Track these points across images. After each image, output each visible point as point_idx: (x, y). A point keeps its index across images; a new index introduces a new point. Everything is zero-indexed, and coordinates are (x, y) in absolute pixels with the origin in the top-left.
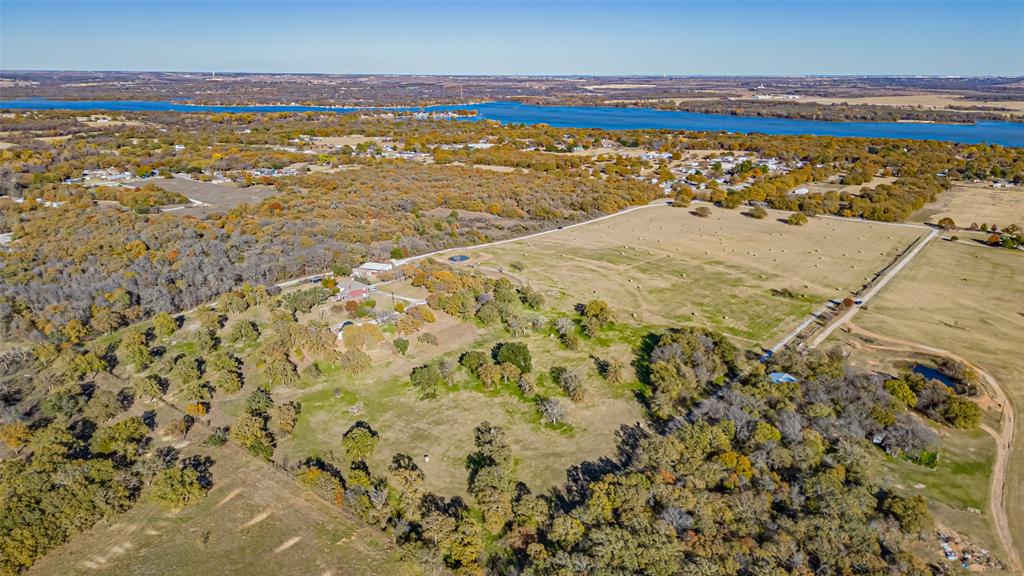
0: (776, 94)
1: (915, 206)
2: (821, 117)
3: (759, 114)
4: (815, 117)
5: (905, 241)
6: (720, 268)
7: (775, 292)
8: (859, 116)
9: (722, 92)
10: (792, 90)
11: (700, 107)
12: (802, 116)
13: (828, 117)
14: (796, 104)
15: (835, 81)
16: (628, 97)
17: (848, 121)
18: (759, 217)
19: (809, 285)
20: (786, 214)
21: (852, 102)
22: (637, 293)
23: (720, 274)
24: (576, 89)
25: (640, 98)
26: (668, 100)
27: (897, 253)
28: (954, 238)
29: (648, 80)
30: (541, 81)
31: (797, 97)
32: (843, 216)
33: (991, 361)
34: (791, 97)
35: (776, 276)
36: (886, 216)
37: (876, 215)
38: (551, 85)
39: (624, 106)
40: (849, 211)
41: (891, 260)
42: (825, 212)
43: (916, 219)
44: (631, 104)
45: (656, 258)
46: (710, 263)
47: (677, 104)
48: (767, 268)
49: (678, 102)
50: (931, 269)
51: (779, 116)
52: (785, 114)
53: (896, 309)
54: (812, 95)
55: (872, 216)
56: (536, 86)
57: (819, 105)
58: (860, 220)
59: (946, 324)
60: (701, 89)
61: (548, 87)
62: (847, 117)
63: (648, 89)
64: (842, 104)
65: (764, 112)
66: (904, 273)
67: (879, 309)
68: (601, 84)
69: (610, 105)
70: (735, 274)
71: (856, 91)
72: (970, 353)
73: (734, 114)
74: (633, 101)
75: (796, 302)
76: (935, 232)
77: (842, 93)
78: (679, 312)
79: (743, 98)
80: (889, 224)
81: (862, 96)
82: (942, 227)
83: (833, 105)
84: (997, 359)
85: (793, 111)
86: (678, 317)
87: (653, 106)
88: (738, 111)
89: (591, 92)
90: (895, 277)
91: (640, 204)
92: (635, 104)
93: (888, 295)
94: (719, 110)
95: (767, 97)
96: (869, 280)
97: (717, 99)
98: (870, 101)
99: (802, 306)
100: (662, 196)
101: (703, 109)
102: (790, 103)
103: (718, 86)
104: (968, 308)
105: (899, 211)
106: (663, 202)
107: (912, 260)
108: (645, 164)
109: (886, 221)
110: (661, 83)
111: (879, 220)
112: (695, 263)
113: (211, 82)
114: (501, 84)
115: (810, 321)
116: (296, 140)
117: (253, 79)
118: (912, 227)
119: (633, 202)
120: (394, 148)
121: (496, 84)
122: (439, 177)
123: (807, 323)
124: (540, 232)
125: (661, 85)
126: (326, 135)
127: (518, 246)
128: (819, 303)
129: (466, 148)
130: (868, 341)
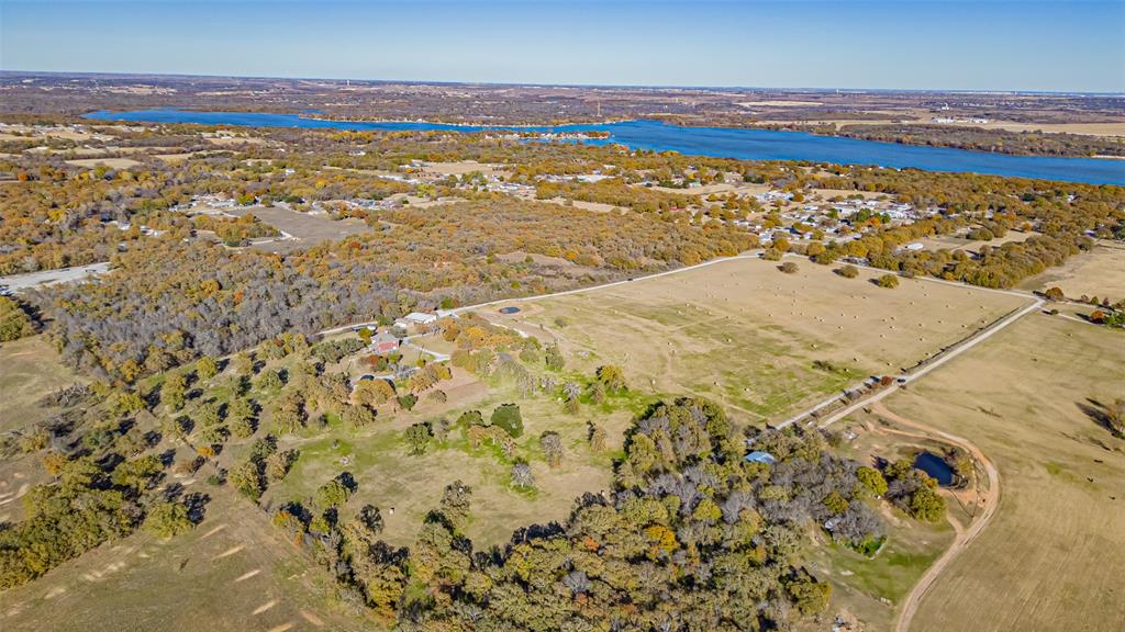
0: (961, 117)
1: (1031, 271)
2: (1001, 149)
3: (929, 143)
4: (993, 148)
5: (996, 313)
6: (775, 334)
7: (819, 364)
8: (1046, 149)
9: (896, 114)
10: (981, 112)
11: (863, 132)
12: (979, 147)
13: (1009, 148)
14: (979, 130)
15: (1041, 101)
16: (785, 117)
17: (1032, 155)
18: (849, 276)
19: (859, 357)
20: (879, 273)
21: (1048, 129)
22: (669, 358)
23: (770, 340)
24: (730, 105)
25: (799, 119)
26: (829, 123)
27: (983, 325)
28: (1054, 312)
29: (815, 96)
30: (693, 96)
31: (985, 121)
32: (944, 279)
33: (1008, 454)
34: (977, 121)
35: (831, 345)
36: (991, 282)
37: (979, 280)
38: (703, 100)
39: (777, 128)
40: (951, 274)
41: (970, 332)
42: (926, 273)
43: (1025, 288)
44: (785, 126)
45: (712, 319)
46: (766, 328)
47: (838, 129)
48: (825, 337)
49: (840, 124)
50: (1009, 346)
51: (952, 146)
52: (960, 144)
53: (940, 390)
54: (1004, 119)
55: (975, 280)
56: (686, 102)
57: (1006, 133)
58: (962, 284)
59: (983, 411)
60: (874, 109)
61: (699, 102)
62: (1032, 150)
63: (813, 108)
64: (1035, 132)
65: (935, 140)
66: (975, 350)
67: (920, 389)
68: (761, 100)
69: (761, 126)
70: (786, 340)
72: (989, 443)
73: (899, 141)
74: (788, 123)
75: (835, 377)
76: (1041, 301)
77: (1042, 117)
78: (703, 380)
79: (920, 122)
80: (991, 290)
81: (1065, 122)
82: (1049, 298)
83: (1024, 132)
84: (1016, 452)
85: (970, 140)
86: (698, 386)
87: (810, 128)
88: (905, 139)
89: (746, 109)
90: (961, 354)
91: (729, 256)
92: (790, 127)
93: (941, 375)
94: (883, 136)
95: (948, 122)
96: (930, 355)
97: (889, 122)
99: (838, 381)
100: (756, 247)
101: (865, 135)
102: (972, 130)
103: (896, 105)
104: (1020, 393)
105: (1006, 277)
106: (755, 253)
107: (993, 335)
108: (753, 204)
109: (990, 287)
110: (831, 100)
111: (983, 285)
112: (752, 326)
113: (344, 92)
114: (648, 99)
115: (836, 398)
116: (407, 166)
117: (388, 90)
118: (1018, 295)
119: (720, 252)
120: (502, 179)
121: (642, 99)
122: (530, 216)
123: (831, 401)
124: (608, 283)
125: (830, 104)
126: (440, 160)
127: (577, 298)
128: (859, 378)
129: (576, 180)
130: (885, 423)
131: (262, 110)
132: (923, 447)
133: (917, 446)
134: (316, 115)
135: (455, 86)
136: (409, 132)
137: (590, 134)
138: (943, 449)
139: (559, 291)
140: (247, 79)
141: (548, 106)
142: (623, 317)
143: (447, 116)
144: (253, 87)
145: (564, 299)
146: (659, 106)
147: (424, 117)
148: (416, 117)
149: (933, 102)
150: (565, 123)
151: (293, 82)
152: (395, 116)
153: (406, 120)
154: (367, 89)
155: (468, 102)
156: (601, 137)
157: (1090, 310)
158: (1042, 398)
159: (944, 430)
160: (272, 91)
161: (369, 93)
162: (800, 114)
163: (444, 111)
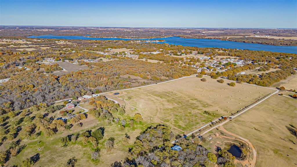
0: (262, 35)
1: (276, 81)
2: (272, 44)
3: (252, 42)
4: (270, 44)
5: (264, 95)
6: (194, 102)
7: (206, 112)
8: (285, 44)
9: (244, 34)
10: (268, 34)
11: (234, 39)
12: (266, 43)
13: (275, 44)
14: (267, 39)
15: (285, 31)
16: (214, 35)
17: (281, 45)
18: (221, 83)
19: (219, 109)
20: (230, 81)
21: (286, 38)
22: (159, 110)
23: (193, 104)
24: (199, 33)
25: (217, 36)
26: (225, 37)
27: (259, 99)
28: (281, 95)
29: (223, 30)
30: (190, 30)
31: (269, 36)
32: (250, 83)
33: (262, 146)
34: (267, 36)
35: (211, 105)
36: (264, 85)
37: (260, 84)
38: (192, 31)
39: (211, 39)
40: (252, 82)
41: (255, 101)
42: (244, 82)
43: (274, 86)
44: (213, 38)
45: (177, 96)
46: (192, 100)
47: (228, 39)
48: (209, 102)
49: (228, 37)
50: (267, 106)
51: (259, 43)
52: (261, 42)
53: (243, 121)
54: (274, 36)
55: (259, 84)
56: (187, 32)
57: (274, 39)
58: (255, 85)
59: (255, 129)
60: (239, 33)
61: (191, 32)
62: (281, 44)
63: (222, 33)
64: (282, 39)
65: (254, 41)
66: (256, 107)
67: (236, 121)
68: (208, 31)
69: (207, 38)
70: (198, 104)
71: (290, 34)
72: (256, 141)
73: (244, 42)
74: (214, 37)
75: (210, 117)
76: (278, 91)
77: (285, 35)
78: (168, 118)
79: (250, 37)
80: (264, 87)
81: (291, 36)
82: (280, 90)
83: (279, 39)
84: (264, 145)
85: (264, 41)
86: (166, 120)
87: (220, 39)
88: (246, 41)
89: (203, 34)
90: (251, 109)
91: (187, 76)
92: (214, 38)
93: (243, 116)
94: (240, 41)
95: (258, 36)
96: (241, 109)
97: (242, 37)
98: (292, 38)
99: (210, 118)
100: (196, 73)
101: (235, 40)
102: (265, 39)
103: (245, 32)
104: (268, 123)
105: (268, 83)
106: (195, 75)
107: (262, 102)
108: (198, 60)
109: (263, 86)
110: (227, 31)
111: (261, 86)
112: (189, 99)
113: (97, 30)
114: (177, 31)
115: (208, 124)
116: (106, 50)
117: (109, 29)
118: (271, 89)
119: (185, 75)
120: (130, 53)
121: (176, 31)
122: (134, 64)
123: (207, 125)
124: (150, 84)
125: (226, 32)
126: (116, 48)
127: (138, 90)
128: (217, 117)
129: (151, 54)
130: (222, 133)
131: (75, 35)
132: (233, 143)
133: (232, 142)
134: (88, 36)
135: (127, 28)
136: (110, 41)
137: (159, 41)
138: (240, 144)
139: (134, 87)
140: (73, 27)
141: (151, 33)
142: (150, 96)
143: (123, 36)
144: (75, 29)
145: (134, 90)
146: (180, 33)
147: (116, 37)
148: (114, 37)
149: (255, 31)
150: (153, 38)
151: (85, 28)
152: (109, 36)
153: (111, 37)
154: (104, 29)
155: (129, 32)
156: (162, 41)
157: (293, 94)
158: (275, 124)
159: (241, 136)
160: (79, 30)
161: (104, 30)
162: (218, 35)
163: (122, 35)
